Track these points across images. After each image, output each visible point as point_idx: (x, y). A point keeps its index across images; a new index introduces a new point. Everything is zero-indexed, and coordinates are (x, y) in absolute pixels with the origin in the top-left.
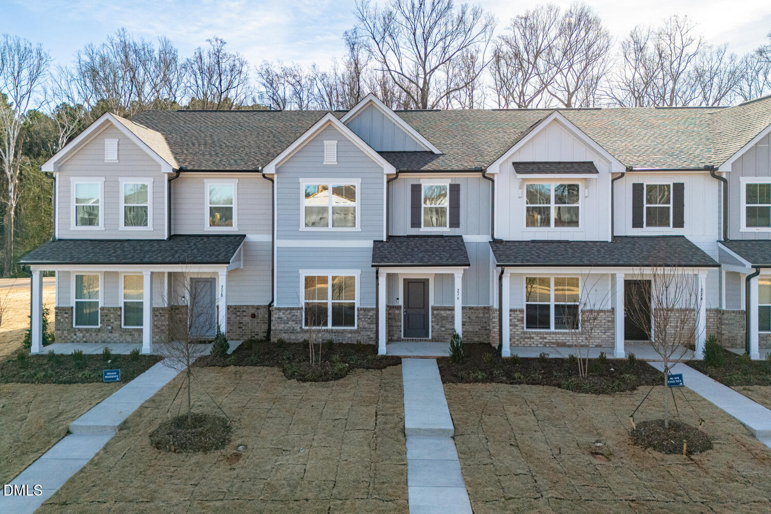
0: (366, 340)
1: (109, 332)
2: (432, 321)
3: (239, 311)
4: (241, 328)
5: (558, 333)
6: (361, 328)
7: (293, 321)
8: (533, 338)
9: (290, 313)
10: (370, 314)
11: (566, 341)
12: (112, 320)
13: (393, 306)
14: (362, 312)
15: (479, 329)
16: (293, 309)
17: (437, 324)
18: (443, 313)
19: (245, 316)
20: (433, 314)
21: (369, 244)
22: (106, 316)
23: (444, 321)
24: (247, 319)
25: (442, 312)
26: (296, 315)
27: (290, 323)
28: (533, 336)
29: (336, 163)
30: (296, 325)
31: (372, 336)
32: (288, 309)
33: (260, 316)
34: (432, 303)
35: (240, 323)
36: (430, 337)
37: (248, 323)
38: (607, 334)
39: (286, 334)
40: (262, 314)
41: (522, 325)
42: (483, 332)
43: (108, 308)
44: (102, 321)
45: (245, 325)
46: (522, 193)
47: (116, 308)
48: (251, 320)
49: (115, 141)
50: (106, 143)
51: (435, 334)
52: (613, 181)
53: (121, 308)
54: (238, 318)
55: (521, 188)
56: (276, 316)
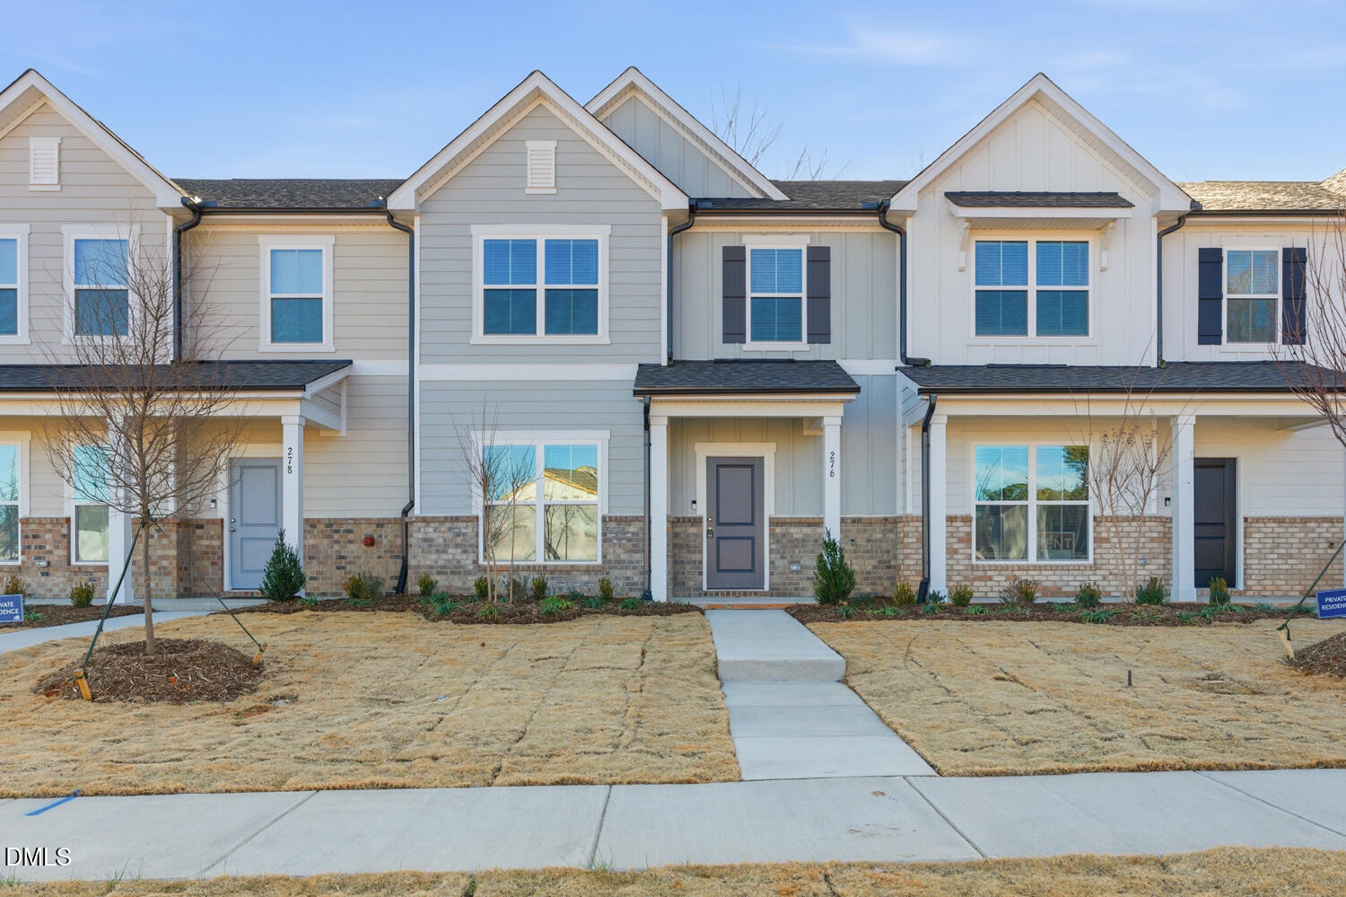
0: (623, 589)
1: (43, 574)
2: (771, 551)
3: (337, 531)
4: (344, 568)
5: (1045, 568)
6: (610, 561)
7: (457, 546)
8: (990, 579)
9: (450, 529)
10: (631, 529)
11: (1059, 584)
12: (48, 548)
13: (684, 519)
14: (613, 525)
15: (875, 567)
16: (457, 519)
17: (783, 558)
18: (796, 532)
19: (351, 542)
20: (772, 535)
21: (629, 372)
22: (34, 537)
23: (797, 551)
24: (356, 549)
25: (793, 530)
26: (465, 534)
27: (451, 551)
28: (989, 573)
29: (554, 191)
30: (464, 556)
31: (636, 579)
32: (446, 519)
33: (385, 541)
34: (769, 511)
35: (342, 557)
36: (767, 587)
37: (359, 557)
38: (1147, 567)
39: (443, 577)
40: (389, 536)
41: (967, 551)
42: (881, 572)
43: (40, 519)
44: (26, 548)
45: (351, 563)
46: (967, 258)
47: (57, 519)
48: (365, 552)
49: (54, 143)
50: (32, 147)
51: (776, 579)
52: (1160, 236)
53: (68, 520)
54: (336, 547)
55: (964, 248)
56: (420, 536)
